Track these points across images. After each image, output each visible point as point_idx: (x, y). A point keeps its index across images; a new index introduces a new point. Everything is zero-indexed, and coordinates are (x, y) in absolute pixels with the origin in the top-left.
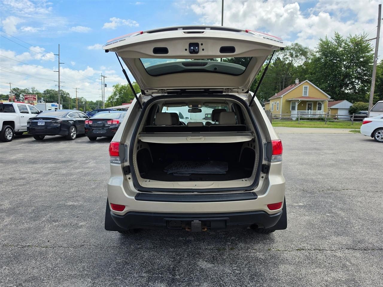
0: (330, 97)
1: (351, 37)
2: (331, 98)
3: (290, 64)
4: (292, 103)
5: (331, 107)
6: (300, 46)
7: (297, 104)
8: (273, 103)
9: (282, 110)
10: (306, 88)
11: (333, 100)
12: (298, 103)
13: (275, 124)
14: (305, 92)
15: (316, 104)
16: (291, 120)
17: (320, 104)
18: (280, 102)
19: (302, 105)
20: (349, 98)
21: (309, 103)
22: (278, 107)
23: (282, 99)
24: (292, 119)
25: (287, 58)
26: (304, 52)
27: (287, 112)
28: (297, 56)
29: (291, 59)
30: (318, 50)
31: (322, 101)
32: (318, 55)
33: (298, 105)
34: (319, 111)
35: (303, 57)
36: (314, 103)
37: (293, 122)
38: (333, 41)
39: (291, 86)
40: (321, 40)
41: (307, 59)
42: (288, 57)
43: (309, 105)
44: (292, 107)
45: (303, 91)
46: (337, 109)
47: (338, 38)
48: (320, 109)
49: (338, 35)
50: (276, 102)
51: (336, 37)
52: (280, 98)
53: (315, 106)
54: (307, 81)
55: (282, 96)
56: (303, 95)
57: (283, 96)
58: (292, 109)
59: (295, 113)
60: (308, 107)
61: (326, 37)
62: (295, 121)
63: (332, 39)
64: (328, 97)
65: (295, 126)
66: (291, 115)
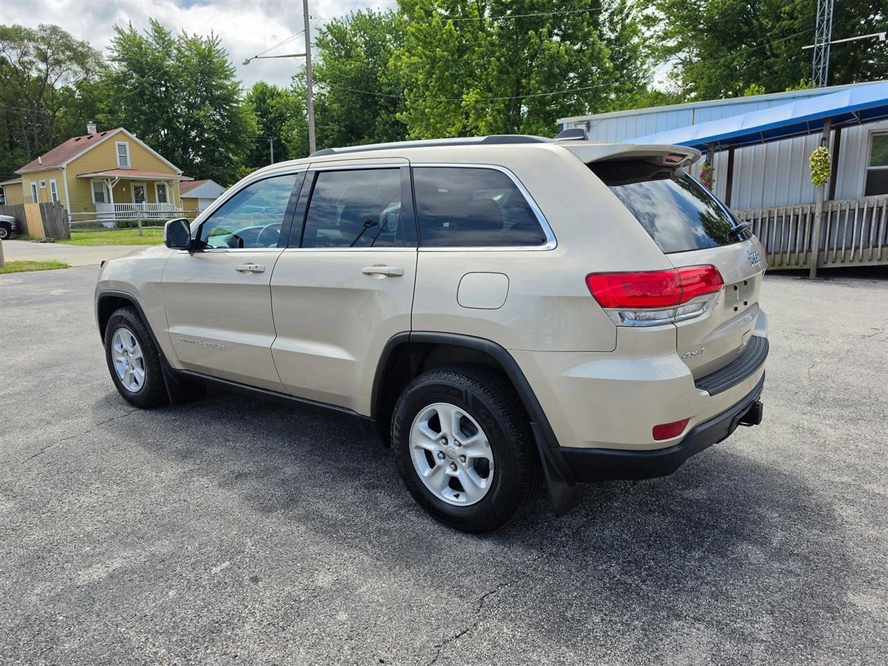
0: (181, 172)
1: (187, 37)
2: (183, 175)
3: (42, 81)
4: (94, 183)
5: (183, 196)
6: (65, 36)
7: (111, 188)
8: (35, 183)
9: (70, 202)
10: (122, 147)
11: (193, 179)
12: (112, 184)
14: (123, 158)
15: (157, 190)
16: (100, 226)
17: (162, 187)
18: (60, 181)
19: (124, 189)
21: (138, 185)
22: (54, 195)
23: (64, 172)
24: (102, 226)
25: (32, 63)
26: (80, 55)
27: (86, 209)
28: (58, 62)
29: (43, 66)
30: (116, 54)
31: (168, 181)
32: (116, 68)
33: (113, 189)
34: (162, 204)
35: (75, 67)
36: (147, 185)
37: (104, 233)
38: (150, 40)
39: (77, 140)
40: (120, 32)
41: (87, 73)
42: (34, 60)
43: (136, 188)
44: (95, 193)
45: (118, 155)
46: (196, 199)
47: (159, 32)
48: (163, 199)
49: (159, 28)
50: (44, 181)
51: (156, 31)
52: (57, 169)
53: (151, 192)
54: (121, 131)
55: (64, 165)
56: (119, 165)
57: (67, 165)
58: (96, 201)
59: (109, 210)
60: (136, 195)
61: (131, 26)
62: (111, 230)
63: (144, 32)
64: (176, 171)
66: (98, 217)
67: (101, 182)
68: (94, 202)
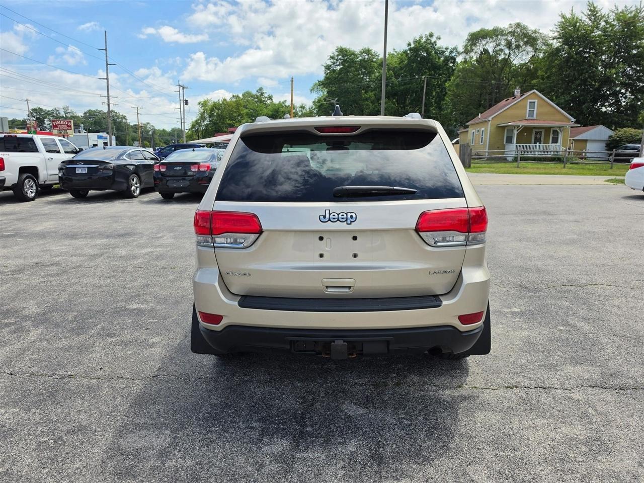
0: (574, 120)
1: (617, 10)
2: (576, 122)
3: (506, 62)
4: (508, 130)
5: (576, 138)
6: (525, 28)
7: (516, 133)
8: (474, 131)
9: (489, 142)
10: (532, 104)
11: (580, 125)
12: (517, 131)
13: (477, 168)
14: (531, 112)
15: (552, 134)
16: (504, 160)
17: (556, 133)
18: (486, 129)
19: (525, 134)
20: (606, 121)
21: (537, 130)
22: (482, 138)
23: (490, 123)
24: (506, 159)
25: (501, 50)
26: (531, 40)
27: (498, 147)
28: (518, 47)
29: (507, 51)
30: (556, 34)
31: (560, 127)
32: (556, 44)
33: (517, 134)
34: (553, 144)
35: (529, 49)
36: (545, 131)
37: (507, 165)
38: (584, 18)
39: (506, 101)
40: (563, 17)
41: (535, 52)
42: (503, 48)
43: (536, 133)
44: (507, 137)
45: (528, 109)
46: (586, 141)
47: (593, 12)
48: (555, 141)
49: (594, 7)
50: (478, 129)
51: (590, 10)
52: (486, 121)
53: (547, 136)
54: (534, 92)
55: (490, 119)
56: (527, 117)
57: (492, 118)
58: (506, 142)
59: (512, 149)
60: (536, 138)
61: (572, 11)
62: (511, 162)
63: (582, 15)
64: (570, 119)
65: (511, 172)
66: (506, 153)
67: (511, 129)
68: (505, 143)
